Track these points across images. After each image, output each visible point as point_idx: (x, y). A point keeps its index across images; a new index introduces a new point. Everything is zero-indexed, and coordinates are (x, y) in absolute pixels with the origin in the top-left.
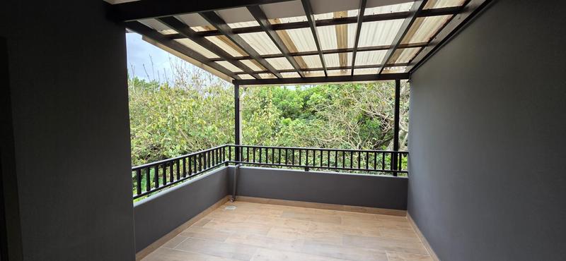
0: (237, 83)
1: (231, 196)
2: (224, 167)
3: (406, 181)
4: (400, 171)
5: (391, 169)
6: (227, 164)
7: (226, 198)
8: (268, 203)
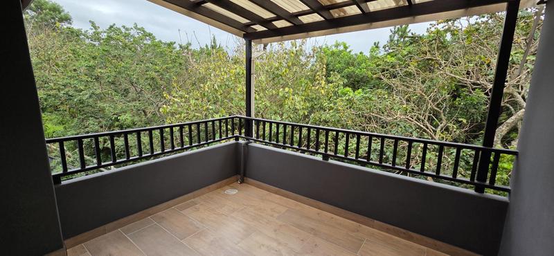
0: (250, 36)
1: (239, 176)
2: (232, 141)
3: (504, 206)
4: (492, 186)
5: (472, 178)
6: (237, 138)
7: (233, 178)
8: (276, 193)
